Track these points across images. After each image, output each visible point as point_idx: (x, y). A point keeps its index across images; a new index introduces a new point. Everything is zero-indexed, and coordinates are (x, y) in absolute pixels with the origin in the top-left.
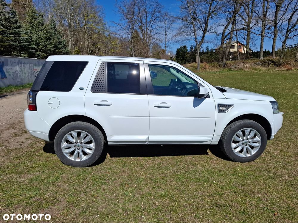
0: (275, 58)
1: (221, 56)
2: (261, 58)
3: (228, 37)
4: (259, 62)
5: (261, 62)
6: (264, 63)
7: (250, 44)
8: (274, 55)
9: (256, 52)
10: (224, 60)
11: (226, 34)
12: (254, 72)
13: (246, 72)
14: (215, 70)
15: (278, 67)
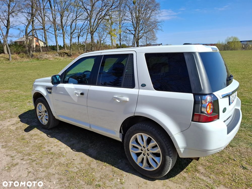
0: (67, 51)
1: (27, 48)
2: (58, 51)
3: (31, 33)
4: (57, 54)
5: (58, 53)
6: (60, 54)
7: (48, 40)
8: (66, 49)
9: (52, 46)
10: (31, 52)
11: (28, 32)
12: (56, 60)
13: (51, 60)
14: (25, 60)
15: (70, 57)
